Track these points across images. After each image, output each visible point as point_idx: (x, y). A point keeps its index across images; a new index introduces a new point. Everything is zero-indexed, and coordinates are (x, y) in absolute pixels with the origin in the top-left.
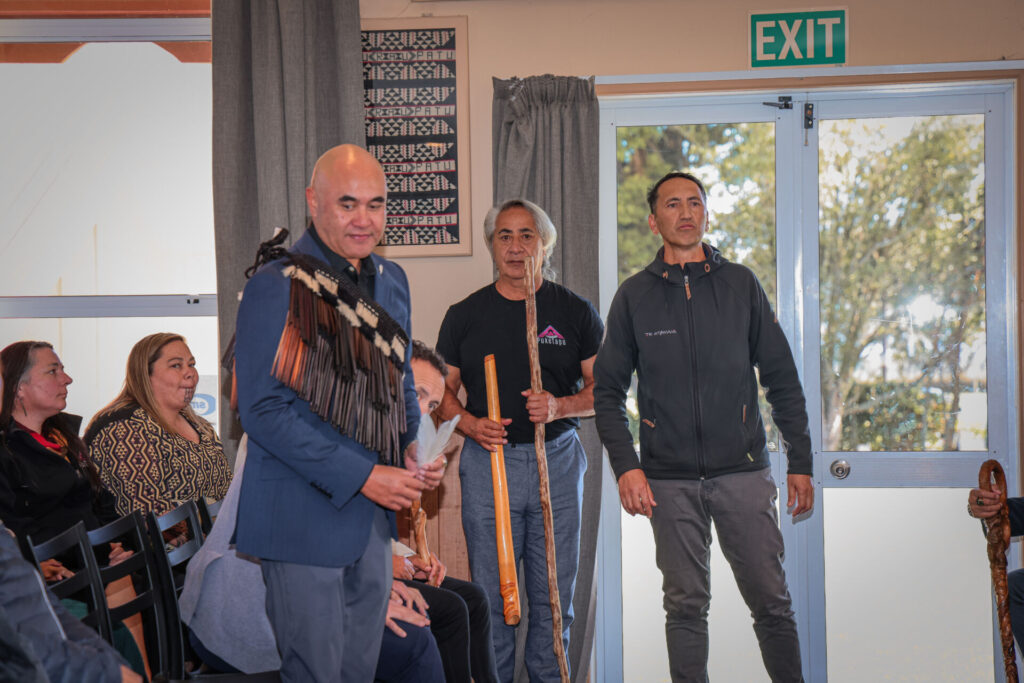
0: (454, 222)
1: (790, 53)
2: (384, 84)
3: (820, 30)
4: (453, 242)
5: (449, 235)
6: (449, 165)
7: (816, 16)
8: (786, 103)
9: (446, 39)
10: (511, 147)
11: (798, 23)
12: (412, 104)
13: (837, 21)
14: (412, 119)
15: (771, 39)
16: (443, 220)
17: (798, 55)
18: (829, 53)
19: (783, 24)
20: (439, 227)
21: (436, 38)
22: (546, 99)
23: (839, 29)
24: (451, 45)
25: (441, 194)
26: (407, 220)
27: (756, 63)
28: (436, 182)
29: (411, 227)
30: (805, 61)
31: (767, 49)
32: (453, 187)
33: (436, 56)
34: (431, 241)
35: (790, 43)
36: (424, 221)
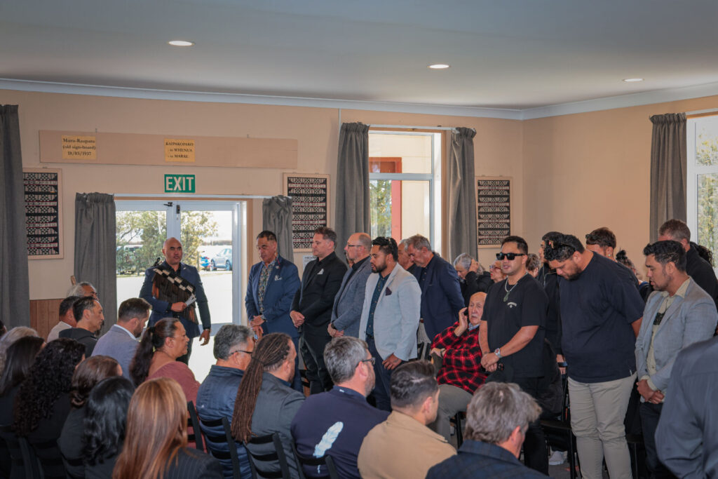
0: (57, 246)
1: (177, 188)
3: (187, 181)
4: (56, 254)
5: (55, 251)
6: (55, 225)
7: (186, 176)
8: (170, 205)
9: (53, 177)
10: (84, 218)
11: (180, 178)
12: (40, 201)
13: (192, 178)
14: (39, 206)
15: (171, 183)
16: (52, 245)
17: (180, 189)
18: (190, 189)
19: (175, 178)
20: (51, 248)
21: (49, 176)
22: (97, 201)
23: (193, 181)
24: (56, 179)
25: (51, 235)
26: (37, 245)
27: (166, 191)
28: (49, 230)
29: (39, 248)
30: (182, 191)
31: (170, 186)
32: (56, 233)
33: (49, 183)
34: (47, 253)
35: (178, 185)
36: (45, 246)
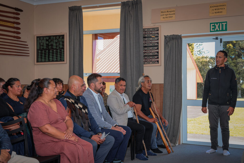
0: (158, 60)
2: (147, 37)
3: (222, 25)
4: (158, 64)
5: (157, 62)
6: (157, 51)
7: (222, 23)
8: (217, 39)
9: (157, 29)
10: (167, 47)
11: (218, 24)
12: (151, 40)
13: (226, 23)
14: (151, 43)
15: (213, 27)
16: (156, 60)
17: (218, 30)
18: (224, 29)
19: (216, 24)
20: (156, 61)
21: (156, 29)
22: (173, 39)
23: (226, 25)
24: (158, 30)
25: (156, 55)
26: (150, 60)
27: (211, 31)
28: (155, 53)
29: (151, 61)
30: (220, 31)
31: (213, 29)
32: (158, 54)
33: (155, 32)
34: (154, 63)
35: (217, 28)
36: (153, 60)
